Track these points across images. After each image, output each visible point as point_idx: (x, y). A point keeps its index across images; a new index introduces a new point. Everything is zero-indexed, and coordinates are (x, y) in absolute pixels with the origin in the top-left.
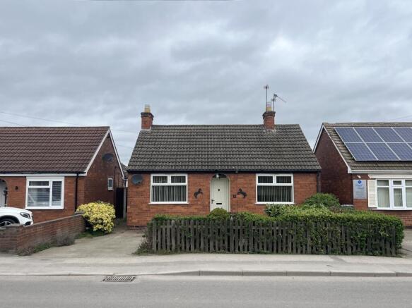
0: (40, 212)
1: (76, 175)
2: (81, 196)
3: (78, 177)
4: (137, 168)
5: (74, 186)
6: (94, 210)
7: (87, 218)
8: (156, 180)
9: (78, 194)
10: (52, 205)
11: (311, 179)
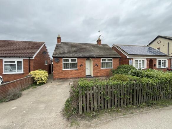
0: (12, 75)
1: (28, 58)
2: (32, 67)
3: (29, 59)
4: (57, 56)
5: (28, 63)
6: (37, 74)
7: (34, 77)
8: (65, 60)
9: (30, 67)
10: (18, 71)
11: (118, 60)
